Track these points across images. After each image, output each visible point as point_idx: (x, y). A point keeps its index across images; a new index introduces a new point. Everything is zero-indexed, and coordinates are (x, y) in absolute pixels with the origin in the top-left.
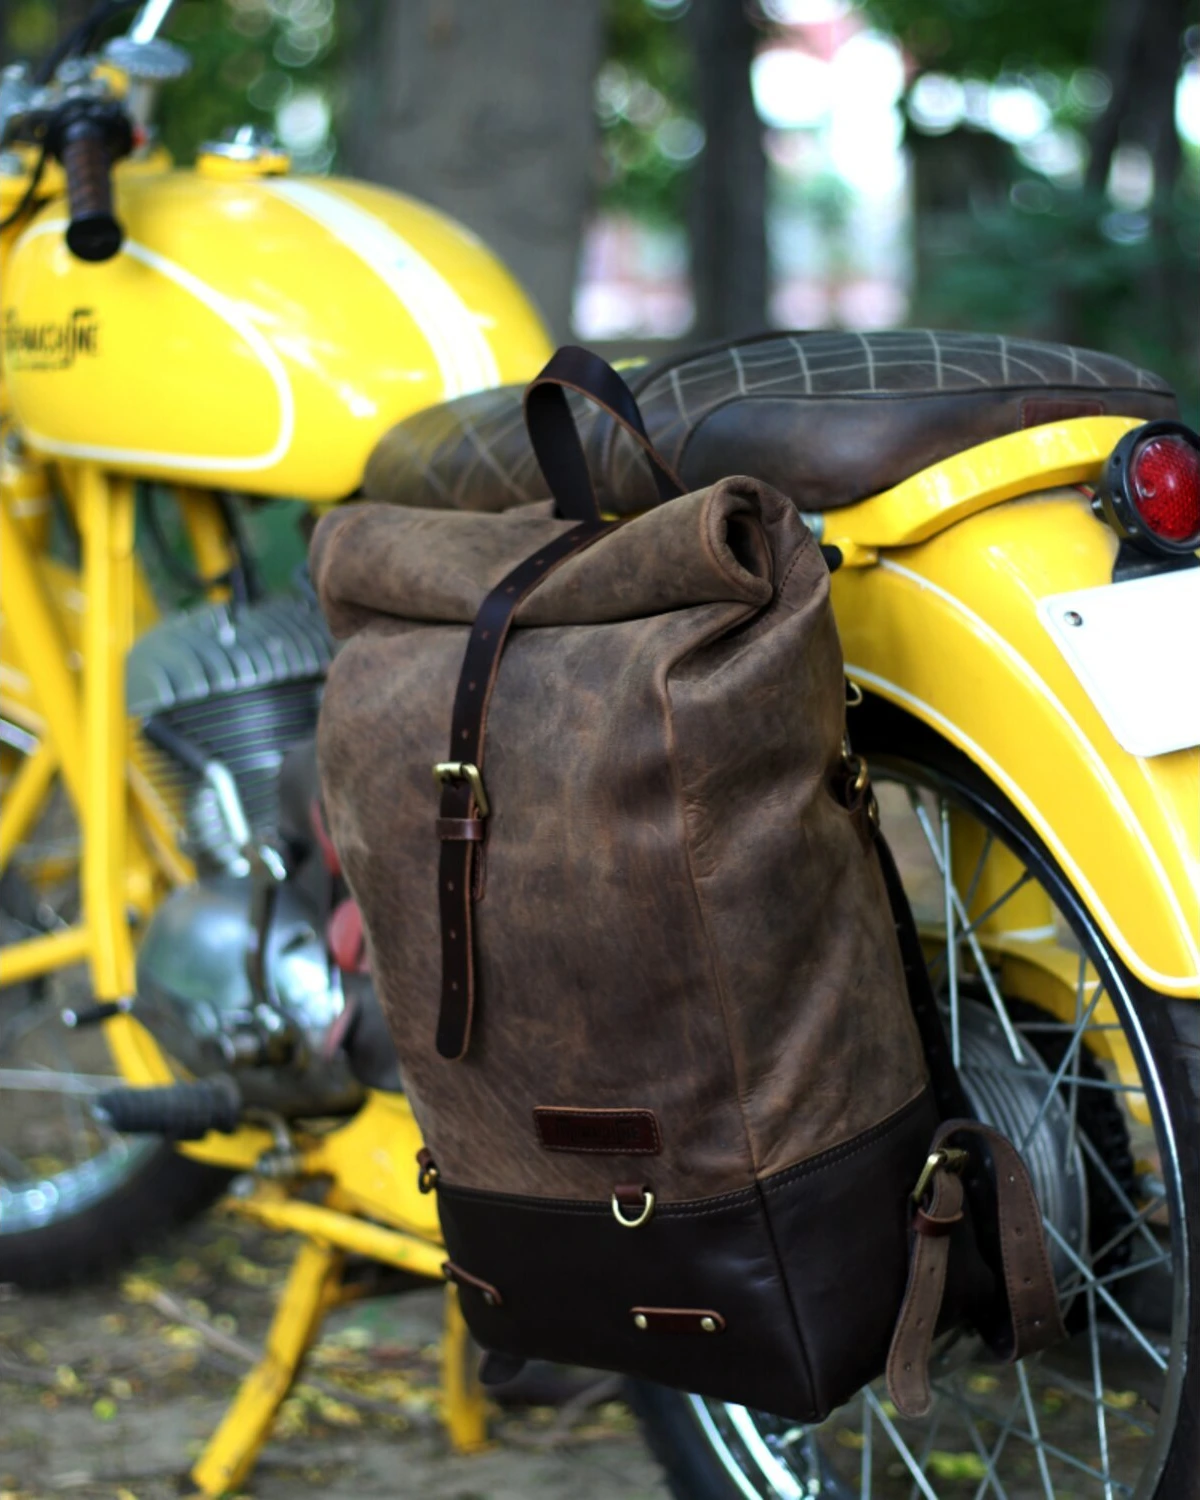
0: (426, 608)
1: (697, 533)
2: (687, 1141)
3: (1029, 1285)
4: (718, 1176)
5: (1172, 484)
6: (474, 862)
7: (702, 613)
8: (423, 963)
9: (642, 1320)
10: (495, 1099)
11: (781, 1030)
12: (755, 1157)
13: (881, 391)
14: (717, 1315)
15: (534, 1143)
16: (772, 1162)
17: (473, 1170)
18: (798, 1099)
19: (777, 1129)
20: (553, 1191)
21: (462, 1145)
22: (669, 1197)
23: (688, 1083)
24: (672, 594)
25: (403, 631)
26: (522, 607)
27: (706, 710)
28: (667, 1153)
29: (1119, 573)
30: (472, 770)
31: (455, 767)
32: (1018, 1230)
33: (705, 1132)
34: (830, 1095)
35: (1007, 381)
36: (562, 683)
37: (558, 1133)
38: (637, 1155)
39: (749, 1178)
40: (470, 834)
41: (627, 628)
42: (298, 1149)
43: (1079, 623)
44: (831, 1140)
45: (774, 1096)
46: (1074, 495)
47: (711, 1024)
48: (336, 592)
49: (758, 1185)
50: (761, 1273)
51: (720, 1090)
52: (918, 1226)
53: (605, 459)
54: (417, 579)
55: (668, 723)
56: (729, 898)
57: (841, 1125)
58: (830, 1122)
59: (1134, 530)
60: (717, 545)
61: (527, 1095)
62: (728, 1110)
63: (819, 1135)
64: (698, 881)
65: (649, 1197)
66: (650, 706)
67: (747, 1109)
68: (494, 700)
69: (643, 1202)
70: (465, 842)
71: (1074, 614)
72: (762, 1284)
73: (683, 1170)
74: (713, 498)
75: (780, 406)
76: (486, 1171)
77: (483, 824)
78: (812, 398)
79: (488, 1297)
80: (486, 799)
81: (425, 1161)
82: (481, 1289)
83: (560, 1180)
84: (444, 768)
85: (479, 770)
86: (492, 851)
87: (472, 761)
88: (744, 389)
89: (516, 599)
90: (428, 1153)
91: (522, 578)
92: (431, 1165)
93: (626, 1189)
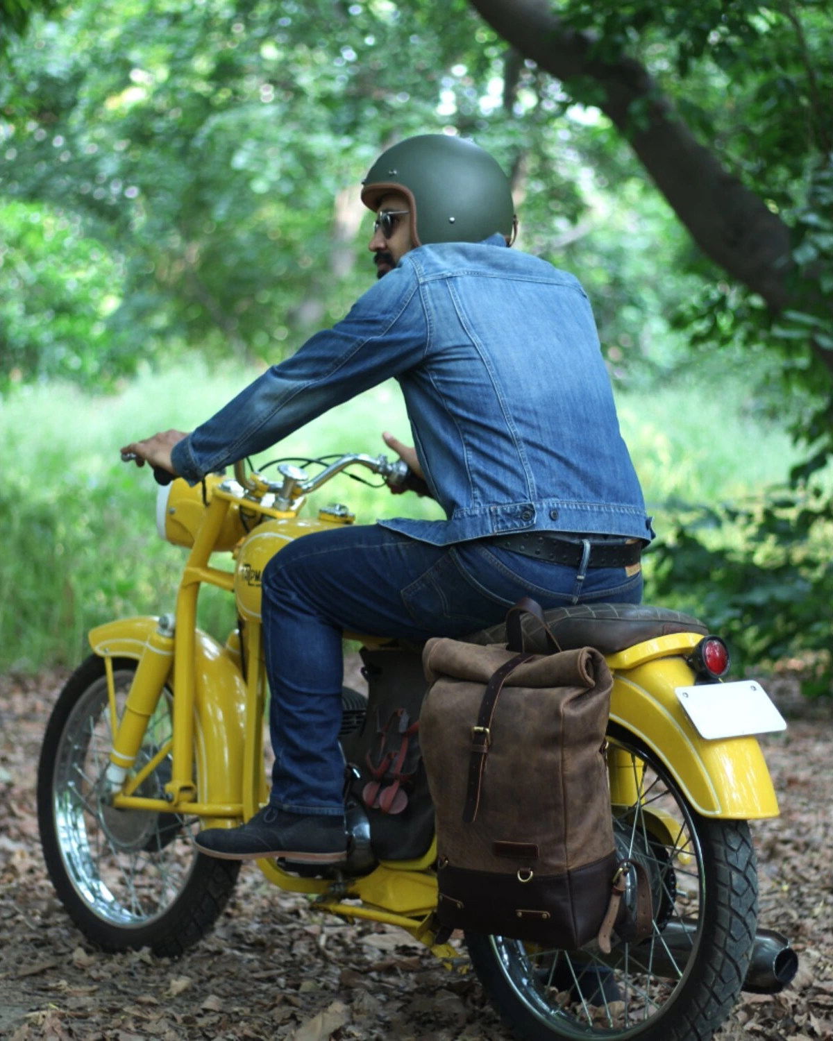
0: (468, 676)
2: (547, 855)
3: (645, 915)
4: (557, 868)
5: (717, 654)
6: (484, 760)
8: (458, 791)
9: (520, 914)
10: (478, 838)
12: (569, 863)
13: (621, 618)
14: (548, 913)
15: (491, 853)
16: (573, 864)
17: (463, 861)
18: (583, 845)
19: (576, 855)
20: (494, 869)
21: (461, 853)
22: (538, 873)
23: (549, 837)
24: (562, 681)
25: (454, 682)
26: (507, 679)
27: (575, 719)
28: (540, 859)
29: (697, 683)
30: (488, 730)
31: (482, 729)
32: (643, 896)
33: (554, 853)
35: (660, 618)
36: (523, 705)
37: (500, 850)
38: (529, 859)
39: (567, 869)
40: (484, 751)
41: (547, 691)
43: (687, 696)
44: (591, 860)
45: (577, 843)
46: (680, 658)
47: (561, 819)
48: (433, 667)
49: (569, 871)
50: (565, 900)
51: (561, 840)
52: (613, 892)
54: (467, 666)
55: (562, 723)
56: (573, 779)
61: (491, 837)
62: (562, 846)
64: (565, 772)
65: (531, 873)
66: (556, 716)
67: (568, 847)
68: (496, 708)
69: (529, 874)
70: (482, 753)
72: (565, 904)
73: (543, 865)
74: (583, 653)
75: (585, 622)
76: (469, 862)
77: (489, 747)
78: (596, 619)
79: (459, 906)
80: (492, 739)
81: (444, 858)
82: (456, 903)
83: (497, 866)
84: (476, 728)
85: (490, 730)
86: (491, 756)
87: (487, 727)
88: (569, 615)
89: (504, 676)
90: (445, 855)
91: (505, 670)
92: (447, 859)
93: (522, 869)
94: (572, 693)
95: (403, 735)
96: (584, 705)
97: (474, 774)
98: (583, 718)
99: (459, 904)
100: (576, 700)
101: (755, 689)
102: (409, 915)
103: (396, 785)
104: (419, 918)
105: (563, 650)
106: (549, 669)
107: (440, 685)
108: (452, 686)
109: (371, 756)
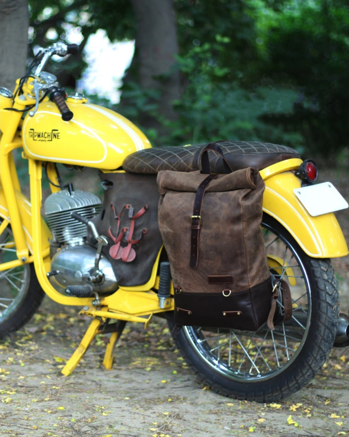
0: (184, 189)
1: (246, 176)
2: (238, 281)
3: (288, 308)
4: (243, 287)
5: (310, 170)
6: (199, 233)
7: (244, 190)
8: (185, 252)
9: (224, 314)
10: (198, 275)
11: (254, 262)
12: (250, 284)
13: (259, 153)
14: (240, 312)
15: (207, 283)
16: (252, 284)
17: (191, 289)
18: (257, 274)
19: (253, 279)
20: (209, 291)
21: (189, 285)
22: (234, 291)
23: (239, 271)
24: (238, 187)
25: (176, 193)
26: (207, 189)
27: (248, 206)
28: (235, 283)
29: (302, 186)
30: (200, 217)
31: (196, 216)
32: (287, 299)
33: (242, 279)
34: (261, 273)
35: (279, 152)
36: (218, 202)
37: (212, 281)
38: (229, 284)
39: (249, 287)
40: (199, 228)
41: (231, 193)
42: (100, 300)
44: (261, 281)
45: (253, 273)
46: (291, 172)
47: (244, 260)
48: (163, 186)
49: (250, 288)
50: (248, 304)
51: (245, 272)
52: (273, 297)
53: (198, 163)
54: (183, 184)
55: (242, 209)
56: (249, 239)
57: (262, 279)
58: (260, 278)
59: (306, 178)
60: (250, 178)
61: (207, 274)
62: (245, 276)
63: (259, 280)
64: (245, 236)
65: (230, 291)
66: (239, 205)
67: (248, 275)
68: (203, 204)
69: (229, 292)
70: (198, 229)
71: (299, 192)
72: (249, 306)
73: (237, 286)
74: (248, 170)
75: (239, 155)
76: (194, 289)
77: (201, 226)
78: (245, 153)
79: (189, 313)
80: (202, 222)
81: (179, 288)
82: (187, 312)
83: (211, 289)
84: (193, 217)
85: (201, 217)
86: (203, 231)
87: (199, 215)
88: (229, 152)
89: (205, 187)
90: (180, 287)
91: (205, 183)
92: (181, 289)
93: (226, 290)
94: (243, 193)
95: (131, 219)
96: (252, 199)
97: (194, 241)
98: (252, 205)
99: (189, 312)
100: (246, 197)
101: (330, 187)
102: (138, 315)
103: (130, 246)
104: (147, 317)
105: (234, 171)
106: (230, 181)
107: (169, 195)
108: (177, 195)
109: (111, 230)
